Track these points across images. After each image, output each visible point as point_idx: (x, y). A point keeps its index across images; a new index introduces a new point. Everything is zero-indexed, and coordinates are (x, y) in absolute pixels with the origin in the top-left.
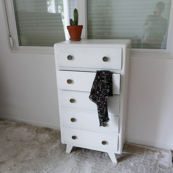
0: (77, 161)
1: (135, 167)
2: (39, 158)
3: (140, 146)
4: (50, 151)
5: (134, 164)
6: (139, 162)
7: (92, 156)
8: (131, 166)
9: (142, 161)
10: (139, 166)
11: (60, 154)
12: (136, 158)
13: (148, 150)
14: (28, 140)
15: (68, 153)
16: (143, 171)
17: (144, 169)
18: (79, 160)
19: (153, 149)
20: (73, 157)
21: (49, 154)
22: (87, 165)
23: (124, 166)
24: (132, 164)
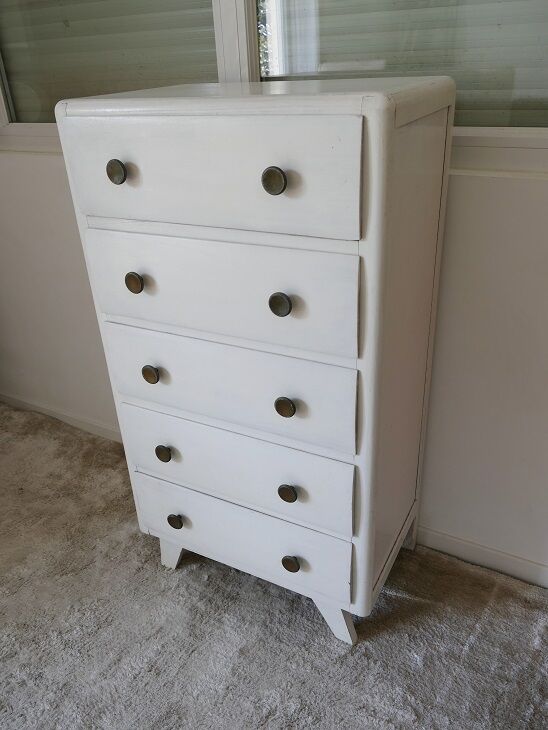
0: (193, 610)
1: (428, 673)
2: (57, 577)
3: (472, 569)
4: (104, 552)
5: (425, 658)
6: (450, 655)
7: (260, 593)
8: (413, 665)
9: (466, 648)
10: (449, 672)
11: (139, 570)
12: (444, 627)
13: (507, 594)
14: (47, 492)
15: (168, 566)
16: (459, 702)
17: (469, 691)
18: (201, 606)
19: (531, 594)
20: (182, 590)
21: (98, 564)
22: (228, 635)
23: (379, 663)
24: (417, 658)
